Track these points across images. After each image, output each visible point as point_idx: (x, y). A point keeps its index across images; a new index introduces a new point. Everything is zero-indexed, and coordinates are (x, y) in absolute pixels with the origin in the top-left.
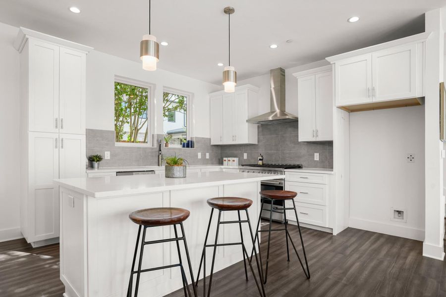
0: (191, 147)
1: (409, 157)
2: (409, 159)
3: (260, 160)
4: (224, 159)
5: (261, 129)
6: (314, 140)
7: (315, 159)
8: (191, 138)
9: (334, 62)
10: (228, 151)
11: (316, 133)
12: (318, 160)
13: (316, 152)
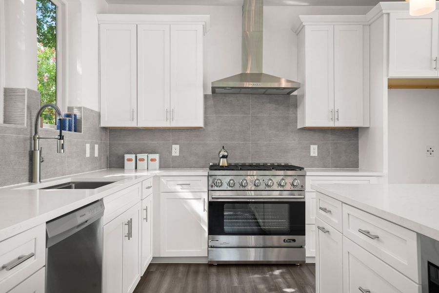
0: (75, 131)
1: (429, 150)
2: (429, 153)
3: (224, 157)
4: (127, 156)
5: (211, 102)
6: (331, 124)
7: (312, 154)
8: (69, 108)
9: (388, 12)
10: (131, 141)
11: (335, 114)
12: (317, 155)
13: (314, 144)
